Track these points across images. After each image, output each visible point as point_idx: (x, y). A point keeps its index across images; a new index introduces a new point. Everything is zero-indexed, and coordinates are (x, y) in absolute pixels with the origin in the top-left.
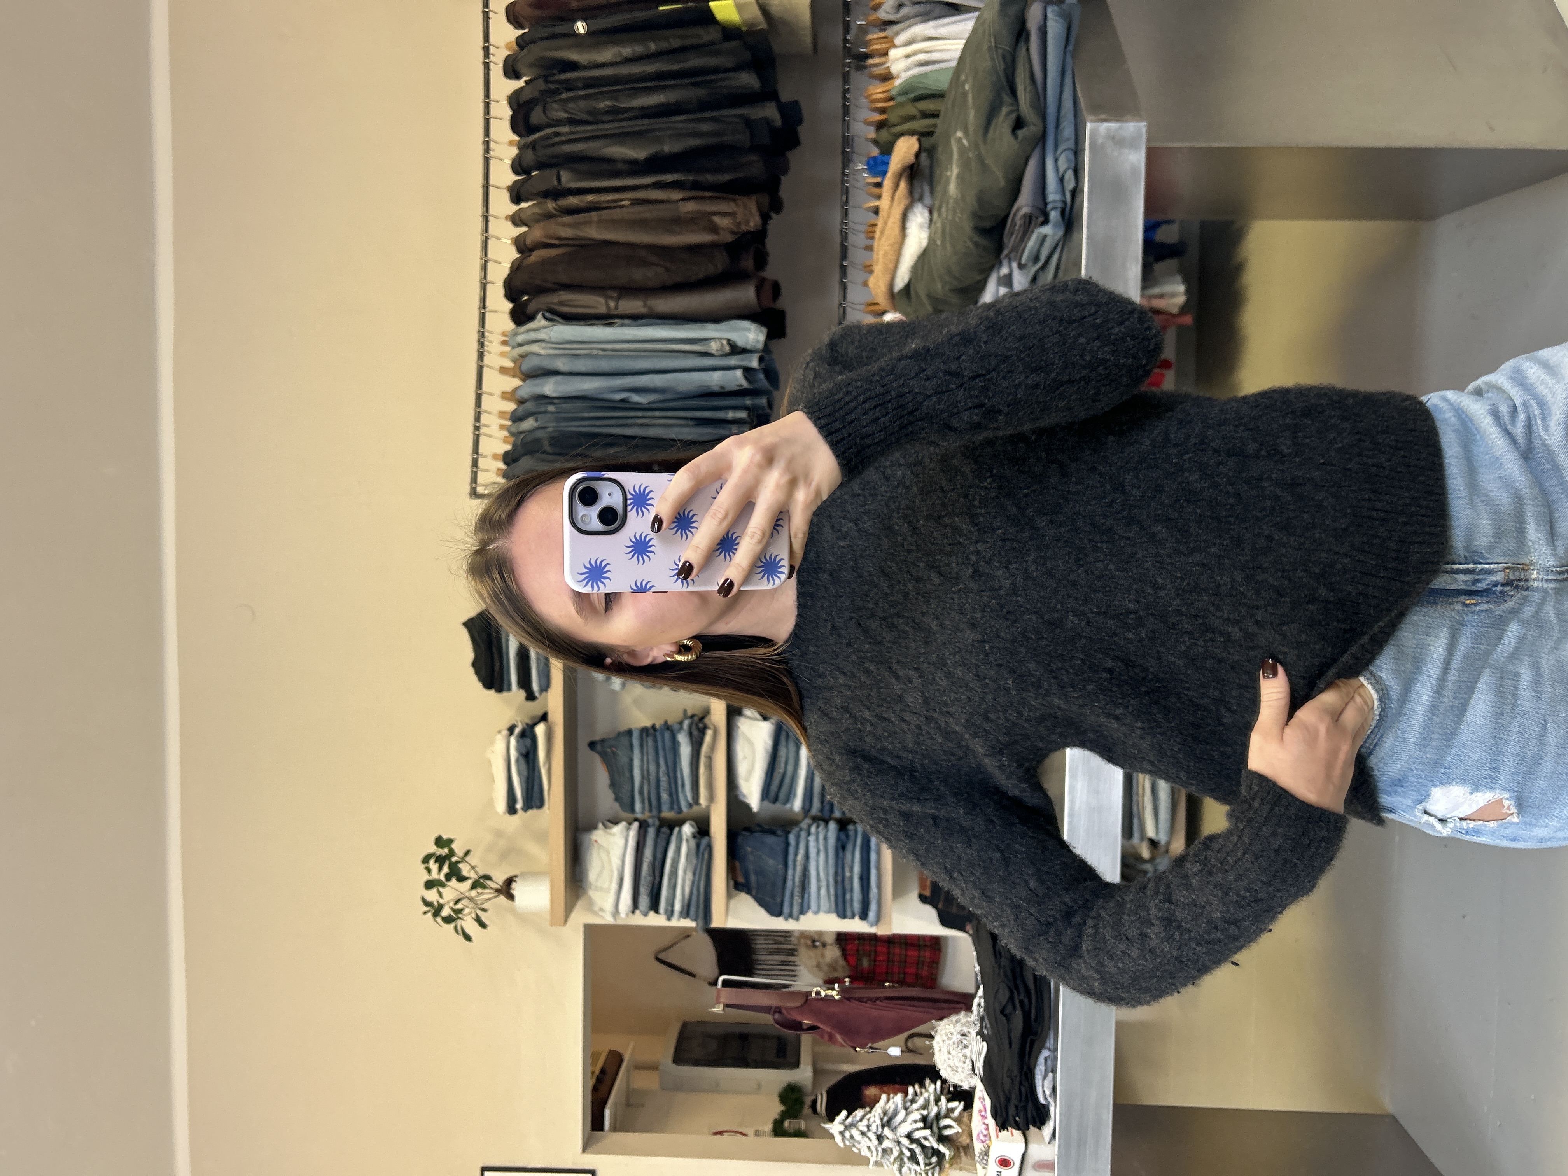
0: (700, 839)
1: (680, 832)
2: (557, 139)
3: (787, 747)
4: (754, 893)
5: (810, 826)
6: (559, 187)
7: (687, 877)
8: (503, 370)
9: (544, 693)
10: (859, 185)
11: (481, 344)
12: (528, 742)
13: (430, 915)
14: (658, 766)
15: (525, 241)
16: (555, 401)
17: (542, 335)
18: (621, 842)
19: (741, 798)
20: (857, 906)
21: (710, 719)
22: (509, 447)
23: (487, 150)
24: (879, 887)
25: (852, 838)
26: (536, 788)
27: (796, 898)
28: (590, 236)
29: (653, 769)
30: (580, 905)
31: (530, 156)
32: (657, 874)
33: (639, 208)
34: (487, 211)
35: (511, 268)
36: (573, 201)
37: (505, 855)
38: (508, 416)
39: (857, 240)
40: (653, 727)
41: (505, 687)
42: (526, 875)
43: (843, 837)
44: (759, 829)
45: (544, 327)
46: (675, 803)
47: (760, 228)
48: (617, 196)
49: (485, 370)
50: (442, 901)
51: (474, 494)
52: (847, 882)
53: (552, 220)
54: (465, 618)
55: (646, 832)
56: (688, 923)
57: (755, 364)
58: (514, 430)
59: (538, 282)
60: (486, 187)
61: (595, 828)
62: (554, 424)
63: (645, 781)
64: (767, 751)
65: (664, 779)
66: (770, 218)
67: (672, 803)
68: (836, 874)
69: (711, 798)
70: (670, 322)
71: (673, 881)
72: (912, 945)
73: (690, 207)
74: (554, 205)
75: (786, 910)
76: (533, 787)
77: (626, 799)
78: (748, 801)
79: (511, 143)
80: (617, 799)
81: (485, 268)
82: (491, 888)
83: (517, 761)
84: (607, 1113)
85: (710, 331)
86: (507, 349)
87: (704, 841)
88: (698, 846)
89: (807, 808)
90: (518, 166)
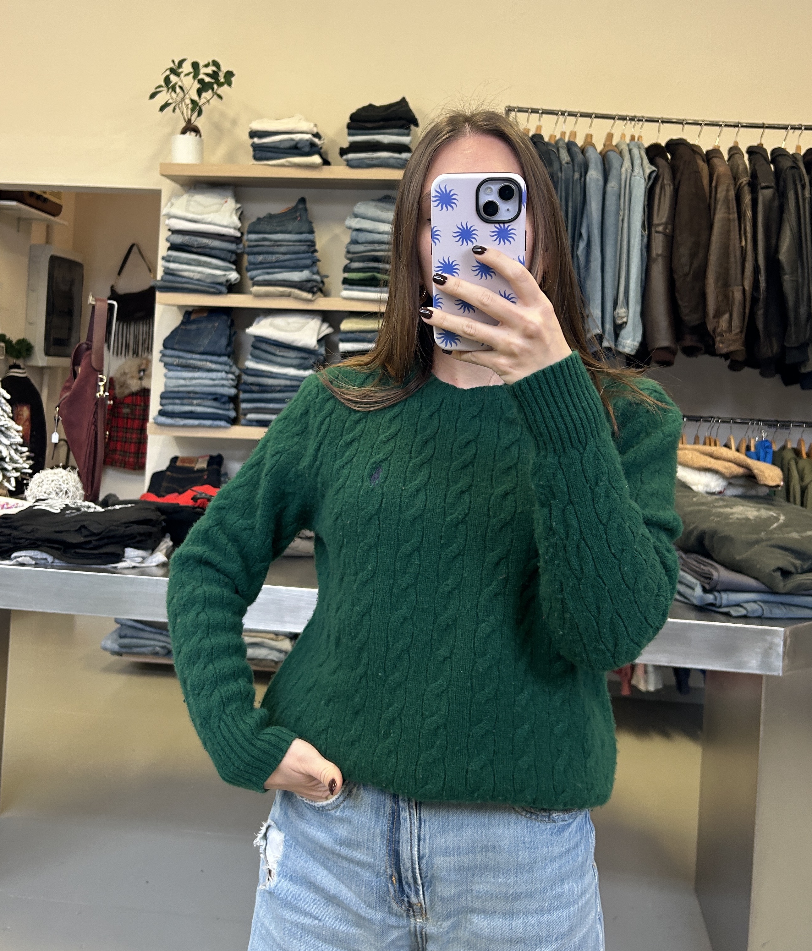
0: (225, 285)
1: (231, 269)
2: (799, 187)
3: (296, 358)
4: (182, 327)
5: (233, 373)
6: (759, 187)
7: (196, 274)
8: (610, 136)
9: (345, 163)
10: (750, 433)
11: (632, 119)
12: (307, 149)
13: (172, 65)
14: (284, 254)
15: (716, 157)
16: (583, 179)
17: (637, 169)
18: (225, 223)
19: (257, 320)
20: (170, 408)
21: (320, 297)
22: (546, 139)
23: (794, 128)
24: (184, 426)
25: (223, 406)
26: (270, 154)
27: (177, 360)
28: (717, 211)
29: (282, 249)
30: (177, 187)
31: (786, 164)
32: (199, 250)
33: (738, 253)
34: (743, 126)
35: (694, 145)
36: (747, 199)
37: (217, 127)
38: (572, 140)
39: (704, 429)
40: (316, 251)
41: (352, 131)
42: (201, 143)
43: (224, 399)
44: (233, 332)
45: (644, 171)
46: (255, 266)
47: (717, 352)
48: (749, 235)
49: (611, 121)
50: (182, 75)
51: (510, 110)
52: (189, 401)
53: (732, 182)
54: (408, 99)
55: (232, 242)
56: (160, 274)
57: (606, 344)
58: (561, 144)
59: (681, 167)
60: (762, 126)
61: (237, 201)
62: (563, 178)
63: (272, 243)
64: (293, 342)
65: (274, 258)
66: (726, 359)
67: (254, 264)
68: (196, 393)
69: (258, 296)
70: (644, 276)
71: (193, 263)
72: (139, 449)
73: (738, 296)
74: (745, 182)
75: (168, 352)
76: (269, 151)
77: (259, 228)
78: (254, 324)
79: (798, 148)
80: (259, 219)
81: (696, 123)
82: (191, 116)
83: (292, 140)
84: (14, 203)
85: (635, 307)
86: (628, 140)
87: (224, 289)
88: (220, 284)
89: (248, 372)
90: (779, 153)
